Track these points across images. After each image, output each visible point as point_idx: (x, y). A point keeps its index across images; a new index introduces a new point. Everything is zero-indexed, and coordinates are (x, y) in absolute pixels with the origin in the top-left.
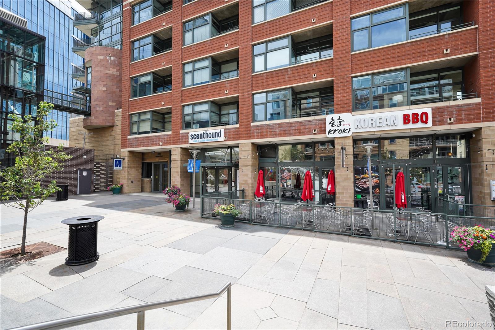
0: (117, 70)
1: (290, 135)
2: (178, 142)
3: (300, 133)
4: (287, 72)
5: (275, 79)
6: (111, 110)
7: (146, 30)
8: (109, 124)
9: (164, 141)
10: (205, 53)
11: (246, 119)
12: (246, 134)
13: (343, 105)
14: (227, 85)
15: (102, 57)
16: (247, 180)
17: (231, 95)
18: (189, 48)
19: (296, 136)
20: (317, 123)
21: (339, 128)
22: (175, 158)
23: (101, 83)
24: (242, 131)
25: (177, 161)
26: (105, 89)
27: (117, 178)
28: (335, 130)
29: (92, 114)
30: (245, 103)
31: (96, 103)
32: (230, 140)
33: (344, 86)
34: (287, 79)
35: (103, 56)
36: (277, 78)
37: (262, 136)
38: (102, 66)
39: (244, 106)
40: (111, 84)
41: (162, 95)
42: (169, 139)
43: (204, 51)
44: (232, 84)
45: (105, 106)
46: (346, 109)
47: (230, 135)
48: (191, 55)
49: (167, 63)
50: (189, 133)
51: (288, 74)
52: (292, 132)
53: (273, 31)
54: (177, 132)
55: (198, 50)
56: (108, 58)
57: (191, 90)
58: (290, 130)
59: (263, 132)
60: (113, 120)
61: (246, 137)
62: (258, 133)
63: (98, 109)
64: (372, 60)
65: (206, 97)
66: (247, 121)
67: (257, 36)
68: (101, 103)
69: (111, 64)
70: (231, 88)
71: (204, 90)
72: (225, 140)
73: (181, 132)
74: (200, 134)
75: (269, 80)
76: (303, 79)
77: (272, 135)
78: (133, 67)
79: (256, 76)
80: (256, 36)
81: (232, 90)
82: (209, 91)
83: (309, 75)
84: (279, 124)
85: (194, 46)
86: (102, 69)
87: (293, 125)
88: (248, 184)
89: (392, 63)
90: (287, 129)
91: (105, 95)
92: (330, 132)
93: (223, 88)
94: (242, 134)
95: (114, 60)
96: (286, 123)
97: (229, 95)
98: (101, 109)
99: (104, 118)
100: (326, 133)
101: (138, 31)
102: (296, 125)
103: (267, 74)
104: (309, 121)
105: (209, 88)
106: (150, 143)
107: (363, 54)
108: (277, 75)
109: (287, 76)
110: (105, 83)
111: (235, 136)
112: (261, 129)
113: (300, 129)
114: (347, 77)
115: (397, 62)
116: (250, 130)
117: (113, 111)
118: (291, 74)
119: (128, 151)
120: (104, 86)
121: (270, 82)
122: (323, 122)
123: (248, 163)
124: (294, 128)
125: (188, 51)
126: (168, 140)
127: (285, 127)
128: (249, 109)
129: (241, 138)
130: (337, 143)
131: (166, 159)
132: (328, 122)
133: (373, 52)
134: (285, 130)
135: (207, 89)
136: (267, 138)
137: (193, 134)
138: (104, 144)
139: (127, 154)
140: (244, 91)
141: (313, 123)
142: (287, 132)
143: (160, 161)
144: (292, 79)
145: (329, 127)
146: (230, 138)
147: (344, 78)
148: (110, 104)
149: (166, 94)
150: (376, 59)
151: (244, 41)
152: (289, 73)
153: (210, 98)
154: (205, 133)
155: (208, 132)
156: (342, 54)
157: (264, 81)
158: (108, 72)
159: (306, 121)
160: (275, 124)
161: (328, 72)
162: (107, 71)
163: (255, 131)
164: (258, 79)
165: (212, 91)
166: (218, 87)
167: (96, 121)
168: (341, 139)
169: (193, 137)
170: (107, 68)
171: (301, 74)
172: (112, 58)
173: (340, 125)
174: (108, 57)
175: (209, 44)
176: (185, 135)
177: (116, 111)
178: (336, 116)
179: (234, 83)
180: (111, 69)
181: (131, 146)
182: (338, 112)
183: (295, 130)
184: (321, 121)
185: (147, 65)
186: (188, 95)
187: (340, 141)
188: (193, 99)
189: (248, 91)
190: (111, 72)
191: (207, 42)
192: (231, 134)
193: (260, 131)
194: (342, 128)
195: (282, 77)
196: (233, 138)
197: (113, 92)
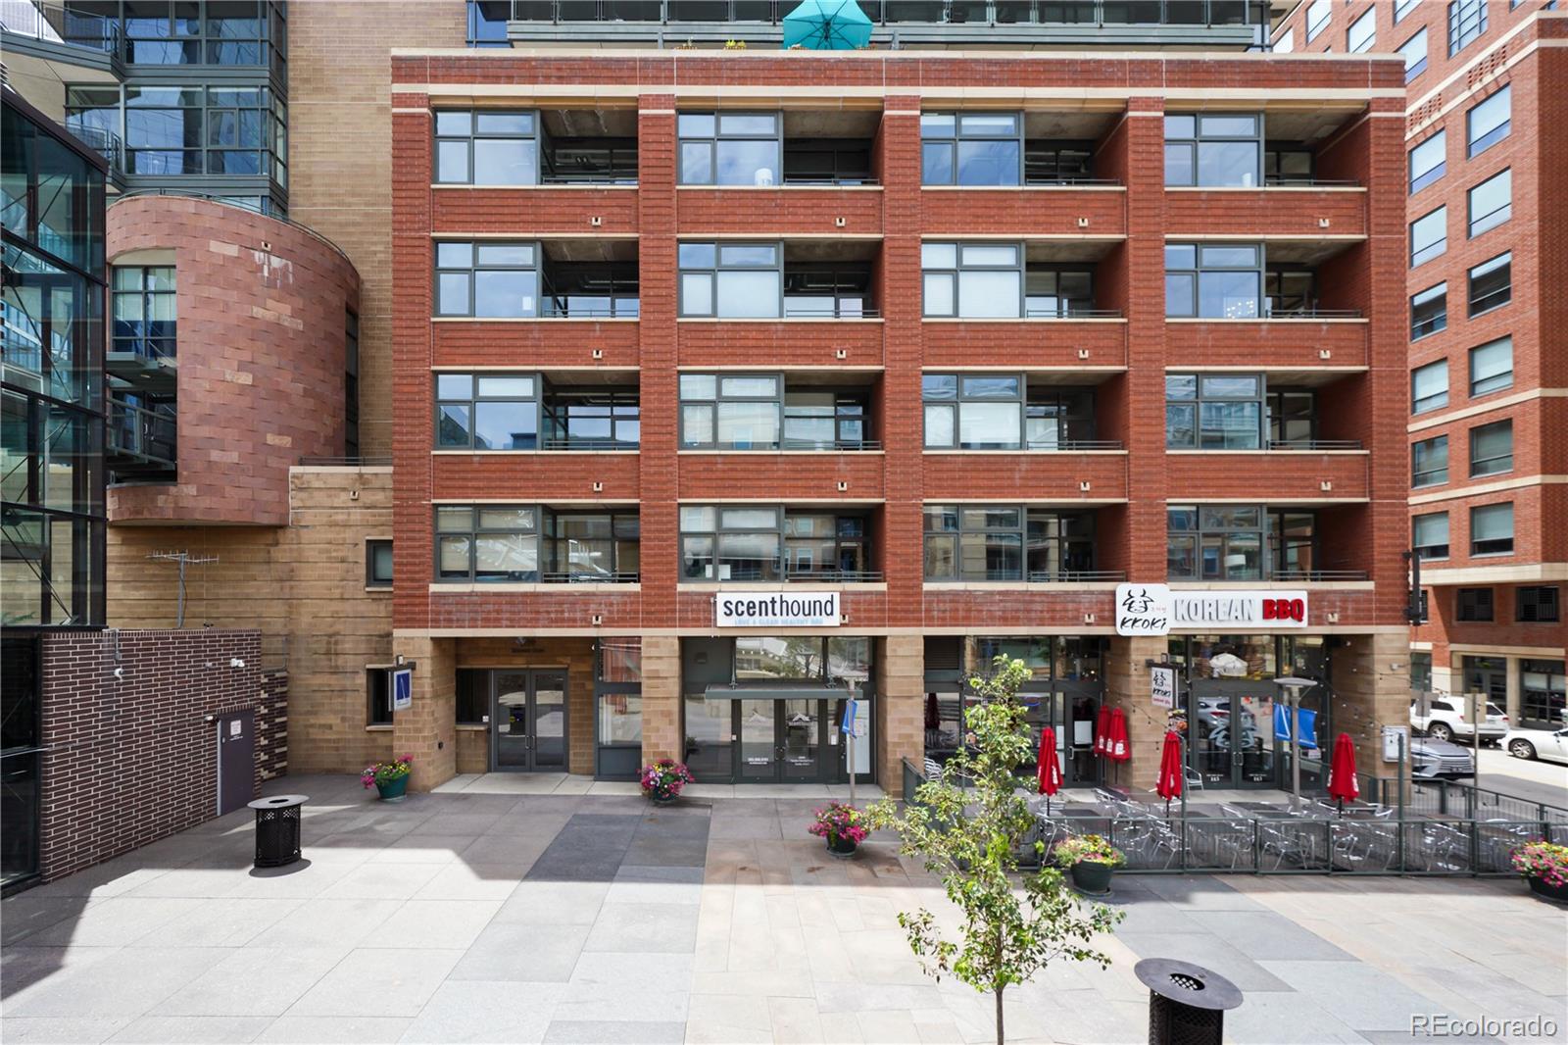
0: (293, 309)
1: (1029, 622)
2: (668, 619)
3: (1053, 619)
4: (1018, 464)
5: (986, 475)
6: (273, 462)
7: (508, 218)
8: (265, 519)
9: (610, 612)
10: (766, 358)
11: (907, 571)
12: (907, 611)
13: (1151, 566)
14: (842, 466)
15: (232, 250)
16: (911, 736)
17: (855, 497)
18: (705, 327)
19: (1043, 625)
20: (1094, 598)
21: (1144, 616)
22: (657, 671)
23: (229, 352)
24: (898, 604)
25: (666, 678)
26: (246, 379)
27: (312, 726)
28: (1135, 621)
29: (183, 473)
30: (904, 527)
31: (205, 431)
32: (859, 626)
33: (1151, 523)
34: (1018, 482)
35: (236, 247)
36: (993, 475)
37: (956, 619)
38: (235, 285)
39: (902, 533)
40: (274, 360)
41: (592, 459)
42: (628, 608)
43: (762, 352)
44: (860, 467)
45: (248, 446)
46: (1156, 574)
47: (857, 610)
48: (713, 351)
49: (612, 354)
50: (714, 595)
51: (1020, 471)
52: (1033, 615)
53: (980, 351)
54: (661, 588)
55: (738, 343)
56: (258, 256)
57: (713, 460)
58: (1029, 611)
59: (957, 610)
60: (283, 502)
61: (906, 619)
62: (944, 611)
63: (215, 455)
64: (1202, 474)
65: (771, 491)
66: (911, 575)
67: (935, 351)
68: (231, 434)
69: (271, 284)
70: (857, 479)
71: (763, 468)
72: (842, 625)
73: (681, 587)
74: (761, 603)
75: (969, 475)
76: (1058, 490)
77: (983, 620)
78: (447, 335)
79: (933, 459)
80: (933, 351)
81: (860, 483)
82: (780, 474)
83: (1070, 482)
84: (1000, 593)
85: (725, 328)
86: (233, 296)
87: (1037, 599)
88: (914, 745)
89: (1239, 490)
90: (1021, 606)
91: (246, 401)
92: (1123, 623)
93: (829, 474)
94: (895, 611)
95: (284, 270)
96: (1020, 593)
97: (850, 497)
98: (233, 457)
99: (247, 494)
100: (1115, 625)
101: (468, 211)
102: (1044, 599)
103: (965, 459)
104: (1075, 593)
105: (780, 466)
106: (546, 616)
107: (1185, 459)
108: (993, 467)
109: (1017, 475)
110: (246, 356)
111: (875, 615)
112: (951, 601)
113: (1054, 611)
114: (1158, 504)
115: (1247, 490)
116: (920, 603)
117: (281, 470)
118: (1027, 471)
119: (432, 638)
120: (242, 367)
121: (974, 482)
122: (1107, 598)
123: (914, 688)
124: (1038, 607)
125: (701, 335)
126: (624, 611)
127: (1016, 601)
128: (917, 545)
129: (895, 621)
130: (1138, 649)
131: (559, 659)
132: (1120, 601)
133: (1204, 458)
134: (1017, 611)
135: (775, 467)
136: (970, 626)
137: (734, 598)
138: (223, 592)
139: (428, 648)
140: (903, 493)
141: (1086, 599)
142: (1021, 615)
143: (531, 666)
144: (1030, 483)
145: (1121, 612)
146: (858, 619)
147: (1151, 505)
148: (271, 439)
149: (608, 458)
150: (1211, 475)
151: (902, 356)
152: (1024, 467)
153: (786, 497)
154: (778, 599)
155: (789, 597)
156: (1149, 449)
157: (957, 475)
158: (258, 312)
159: (1067, 593)
160: (992, 593)
161: (1114, 483)
162: (255, 309)
163: (935, 605)
164: (938, 466)
165: (792, 475)
166: (811, 467)
167: (206, 502)
168: (1144, 640)
169: (733, 607)
170: (252, 297)
171: (1053, 475)
172: (276, 262)
173: (1146, 609)
174: (257, 254)
175: (780, 335)
176: (696, 598)
177: (294, 470)
178: (1136, 589)
179: (865, 466)
180: (270, 303)
181: (450, 620)
182: (1140, 580)
183: (1042, 612)
184: (1102, 597)
185: (519, 343)
186: (703, 475)
187: (1143, 644)
188: (720, 490)
189: (914, 497)
190: (269, 316)
191: (773, 328)
192: (862, 607)
193: (948, 606)
194: (1149, 616)
195: (1005, 475)
196: (869, 619)
197: (280, 395)
